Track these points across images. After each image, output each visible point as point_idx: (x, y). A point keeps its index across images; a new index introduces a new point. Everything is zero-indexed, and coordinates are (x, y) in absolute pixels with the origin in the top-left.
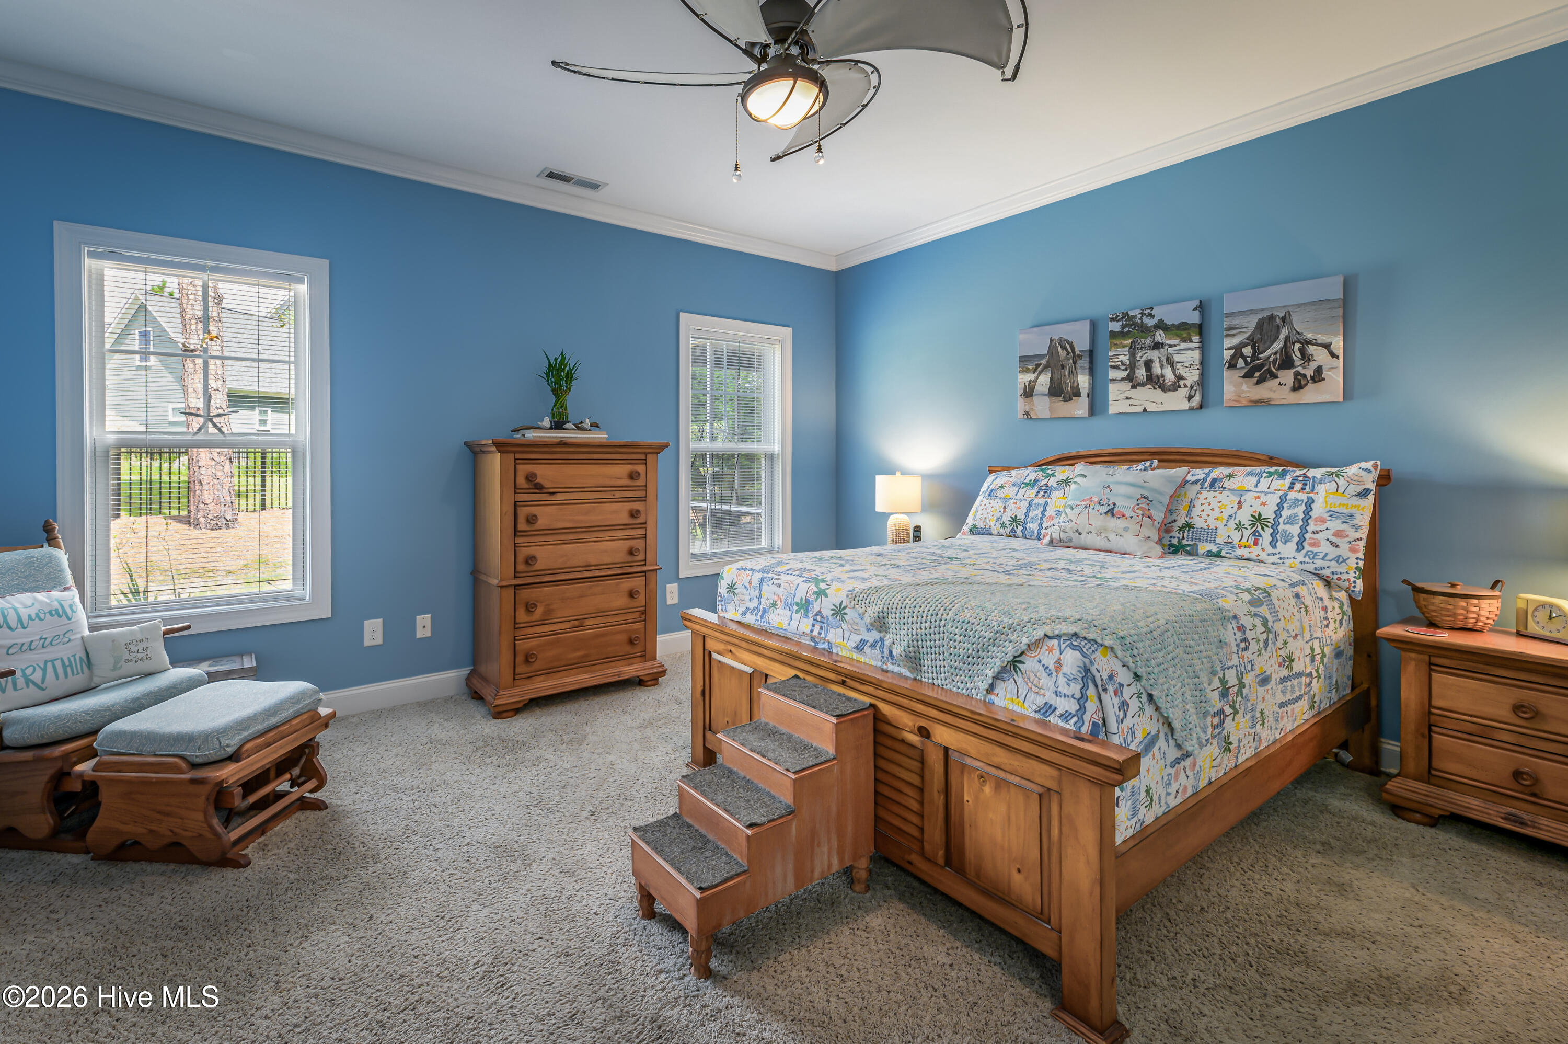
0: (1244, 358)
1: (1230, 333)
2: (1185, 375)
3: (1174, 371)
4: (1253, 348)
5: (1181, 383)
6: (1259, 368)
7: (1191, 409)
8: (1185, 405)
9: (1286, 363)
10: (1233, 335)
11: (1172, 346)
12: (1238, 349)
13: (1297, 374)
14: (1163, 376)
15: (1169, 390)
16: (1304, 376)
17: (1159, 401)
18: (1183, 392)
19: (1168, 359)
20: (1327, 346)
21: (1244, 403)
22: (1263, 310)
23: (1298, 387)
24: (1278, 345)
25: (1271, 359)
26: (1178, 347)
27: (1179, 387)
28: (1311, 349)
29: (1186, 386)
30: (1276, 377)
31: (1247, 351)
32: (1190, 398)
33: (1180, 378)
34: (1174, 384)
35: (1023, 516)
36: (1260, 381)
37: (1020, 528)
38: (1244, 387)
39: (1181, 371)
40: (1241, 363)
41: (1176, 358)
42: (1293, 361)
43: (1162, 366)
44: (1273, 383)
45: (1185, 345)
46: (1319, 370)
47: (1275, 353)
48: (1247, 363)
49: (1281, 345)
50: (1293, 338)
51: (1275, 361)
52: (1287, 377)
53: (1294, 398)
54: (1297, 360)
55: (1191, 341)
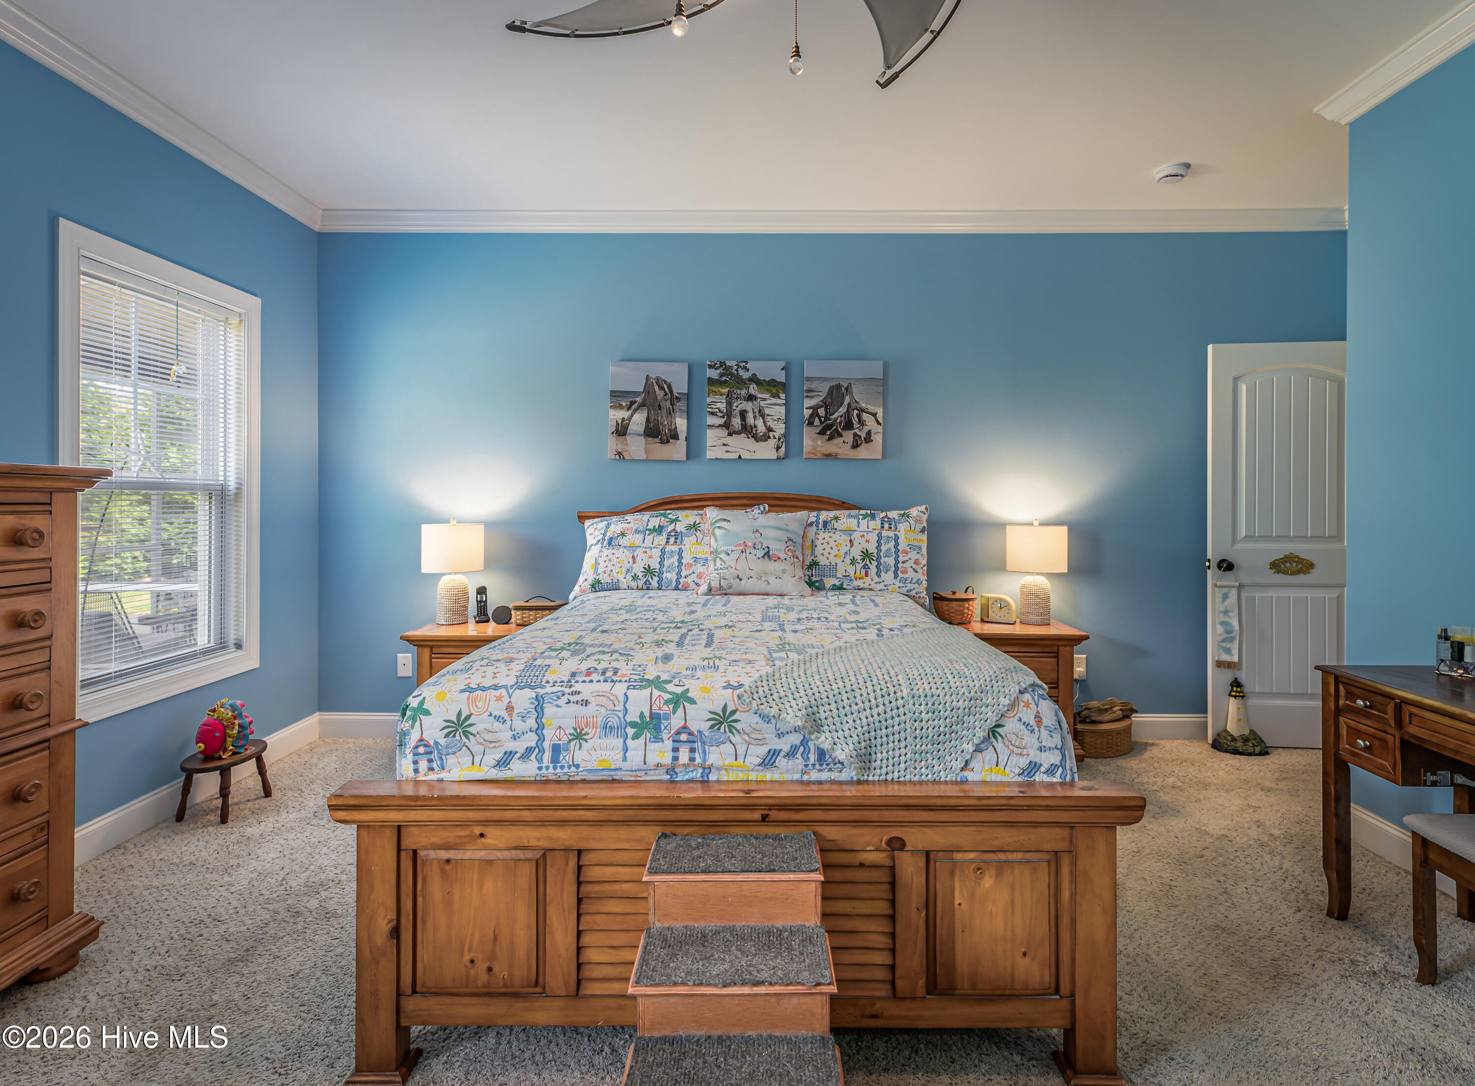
0: (820, 418)
1: (809, 394)
2: (774, 428)
3: (765, 423)
4: (826, 409)
5: (771, 434)
6: (829, 427)
7: (779, 458)
8: (774, 455)
9: (849, 426)
10: (812, 397)
11: (764, 400)
12: (815, 408)
13: (855, 435)
14: (755, 427)
15: (761, 440)
16: (860, 437)
17: (752, 450)
18: (772, 443)
19: (760, 411)
20: (874, 415)
21: (819, 455)
22: (833, 379)
23: (855, 446)
24: (843, 410)
25: (838, 421)
26: (768, 402)
27: (769, 437)
28: (865, 416)
29: (775, 438)
30: (841, 436)
31: (822, 412)
32: (778, 448)
33: (770, 429)
34: (764, 435)
35: (658, 566)
36: (831, 438)
37: (656, 579)
38: (819, 443)
39: (770, 423)
40: (817, 422)
41: (767, 411)
42: (853, 424)
43: (755, 417)
44: (839, 440)
45: (774, 401)
46: (869, 433)
47: (841, 416)
48: (821, 423)
49: (845, 410)
50: (853, 406)
51: (840, 423)
52: (848, 436)
53: (852, 454)
54: (856, 425)
55: (779, 398)
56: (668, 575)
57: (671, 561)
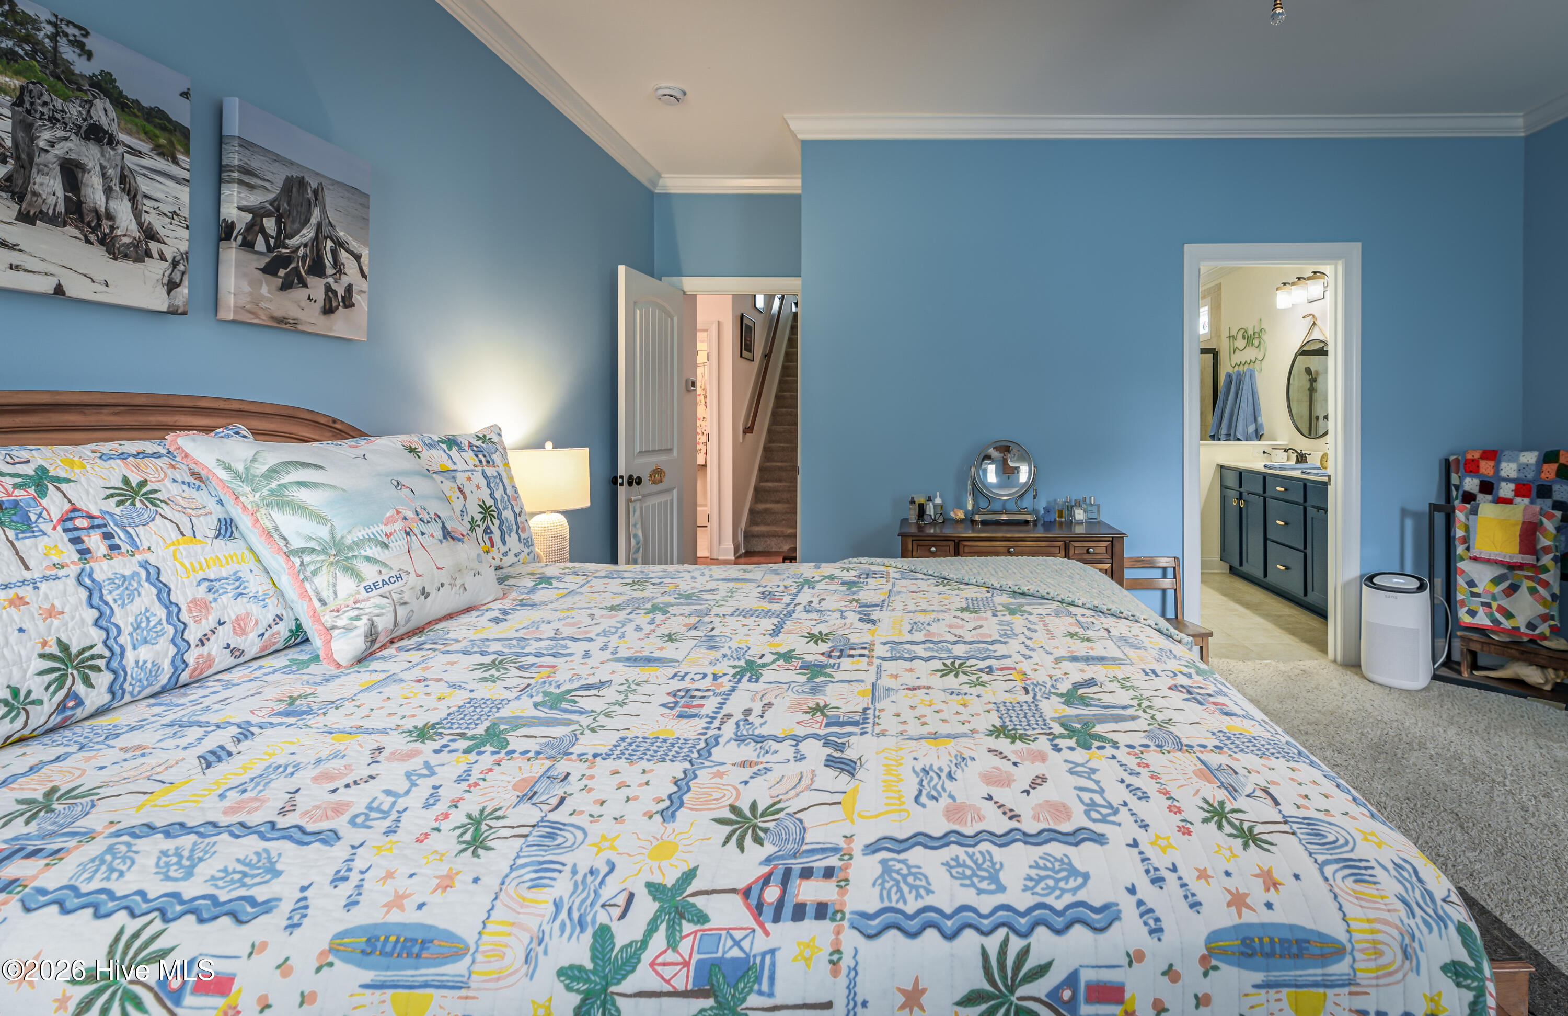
0: (266, 237)
1: (247, 179)
2: (162, 232)
3: (137, 213)
4: (279, 222)
5: (154, 246)
6: (284, 261)
7: (173, 312)
8: (160, 301)
9: (317, 269)
10: (251, 187)
11: (137, 153)
12: (258, 214)
13: (328, 288)
14: (110, 217)
15: (126, 256)
16: (335, 293)
17: (99, 277)
18: (156, 269)
19: (123, 179)
20: (358, 258)
21: (263, 320)
22: (292, 163)
23: (328, 310)
24: (307, 234)
25: (301, 252)
26: (147, 162)
27: (148, 254)
28: (343, 255)
29: (162, 258)
30: (305, 285)
31: (270, 224)
32: (172, 286)
33: (150, 234)
34: (136, 245)
35: (97, 636)
36: (286, 286)
38: (264, 290)
39: (151, 218)
40: (260, 244)
41: (144, 186)
42: (324, 266)
43: (108, 191)
44: (300, 294)
45: (161, 164)
46: (349, 289)
47: (306, 245)
48: (269, 249)
49: (312, 234)
50: (326, 230)
51: (304, 257)
52: (317, 288)
53: (321, 324)
54: (330, 271)
55: (175, 161)
56: (145, 653)
57: (138, 605)
